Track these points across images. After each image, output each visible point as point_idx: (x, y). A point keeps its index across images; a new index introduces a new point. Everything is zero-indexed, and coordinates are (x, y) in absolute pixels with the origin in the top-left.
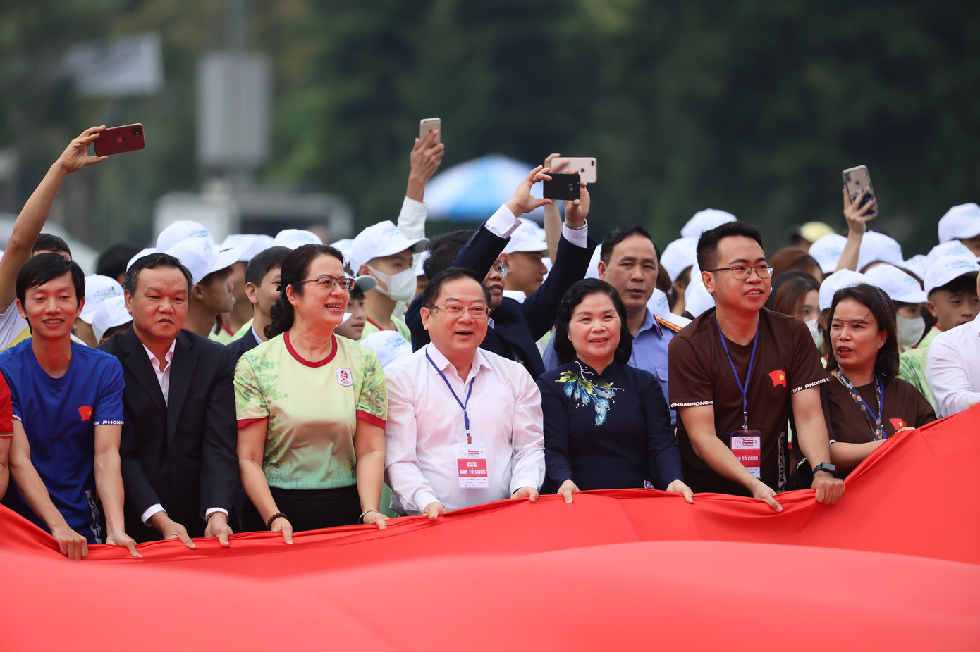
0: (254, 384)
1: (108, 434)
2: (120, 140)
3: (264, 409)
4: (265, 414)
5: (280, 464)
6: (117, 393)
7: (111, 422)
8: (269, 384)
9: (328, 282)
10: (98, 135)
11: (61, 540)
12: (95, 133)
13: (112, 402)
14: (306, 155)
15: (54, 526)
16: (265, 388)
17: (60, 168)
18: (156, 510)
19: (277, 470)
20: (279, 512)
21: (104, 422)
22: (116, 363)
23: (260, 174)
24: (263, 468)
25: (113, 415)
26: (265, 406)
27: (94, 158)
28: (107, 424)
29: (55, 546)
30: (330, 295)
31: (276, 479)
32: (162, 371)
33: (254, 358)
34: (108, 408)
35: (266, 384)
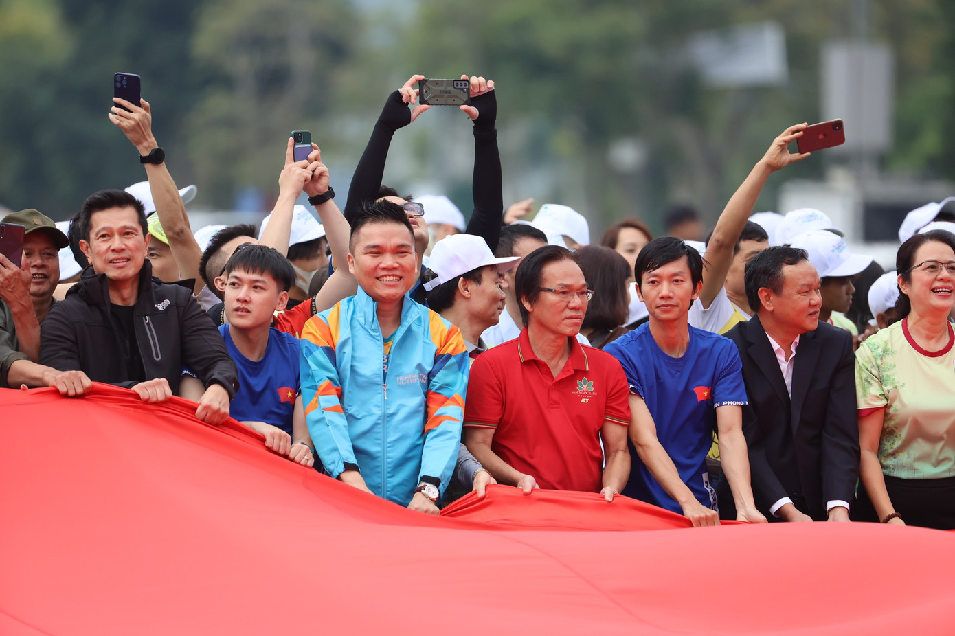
0: (875, 372)
1: (729, 414)
2: (821, 136)
3: (883, 397)
4: (884, 402)
5: (897, 454)
6: (733, 374)
7: (731, 403)
8: (888, 373)
9: (932, 267)
10: (801, 133)
11: (693, 517)
12: (798, 131)
13: (732, 382)
14: (930, 142)
15: (686, 502)
16: (885, 378)
17: (764, 167)
18: (785, 502)
19: (894, 460)
20: (894, 512)
21: (724, 403)
22: (732, 346)
23: (883, 162)
24: (878, 456)
25: (733, 396)
26: (884, 395)
27: (797, 156)
28: (727, 404)
29: (689, 523)
30: (936, 279)
31: (893, 469)
32: (787, 360)
33: (876, 346)
34: (727, 389)
35: (886, 373)
